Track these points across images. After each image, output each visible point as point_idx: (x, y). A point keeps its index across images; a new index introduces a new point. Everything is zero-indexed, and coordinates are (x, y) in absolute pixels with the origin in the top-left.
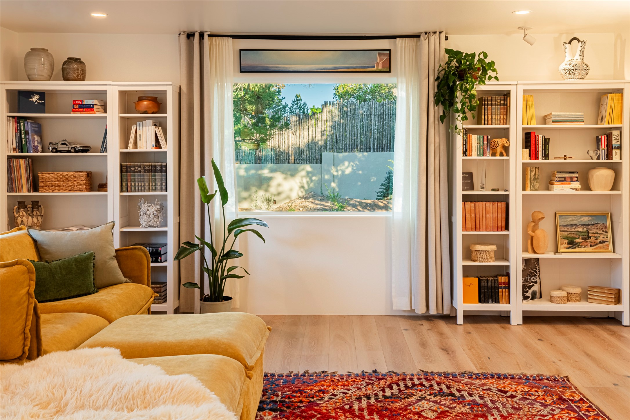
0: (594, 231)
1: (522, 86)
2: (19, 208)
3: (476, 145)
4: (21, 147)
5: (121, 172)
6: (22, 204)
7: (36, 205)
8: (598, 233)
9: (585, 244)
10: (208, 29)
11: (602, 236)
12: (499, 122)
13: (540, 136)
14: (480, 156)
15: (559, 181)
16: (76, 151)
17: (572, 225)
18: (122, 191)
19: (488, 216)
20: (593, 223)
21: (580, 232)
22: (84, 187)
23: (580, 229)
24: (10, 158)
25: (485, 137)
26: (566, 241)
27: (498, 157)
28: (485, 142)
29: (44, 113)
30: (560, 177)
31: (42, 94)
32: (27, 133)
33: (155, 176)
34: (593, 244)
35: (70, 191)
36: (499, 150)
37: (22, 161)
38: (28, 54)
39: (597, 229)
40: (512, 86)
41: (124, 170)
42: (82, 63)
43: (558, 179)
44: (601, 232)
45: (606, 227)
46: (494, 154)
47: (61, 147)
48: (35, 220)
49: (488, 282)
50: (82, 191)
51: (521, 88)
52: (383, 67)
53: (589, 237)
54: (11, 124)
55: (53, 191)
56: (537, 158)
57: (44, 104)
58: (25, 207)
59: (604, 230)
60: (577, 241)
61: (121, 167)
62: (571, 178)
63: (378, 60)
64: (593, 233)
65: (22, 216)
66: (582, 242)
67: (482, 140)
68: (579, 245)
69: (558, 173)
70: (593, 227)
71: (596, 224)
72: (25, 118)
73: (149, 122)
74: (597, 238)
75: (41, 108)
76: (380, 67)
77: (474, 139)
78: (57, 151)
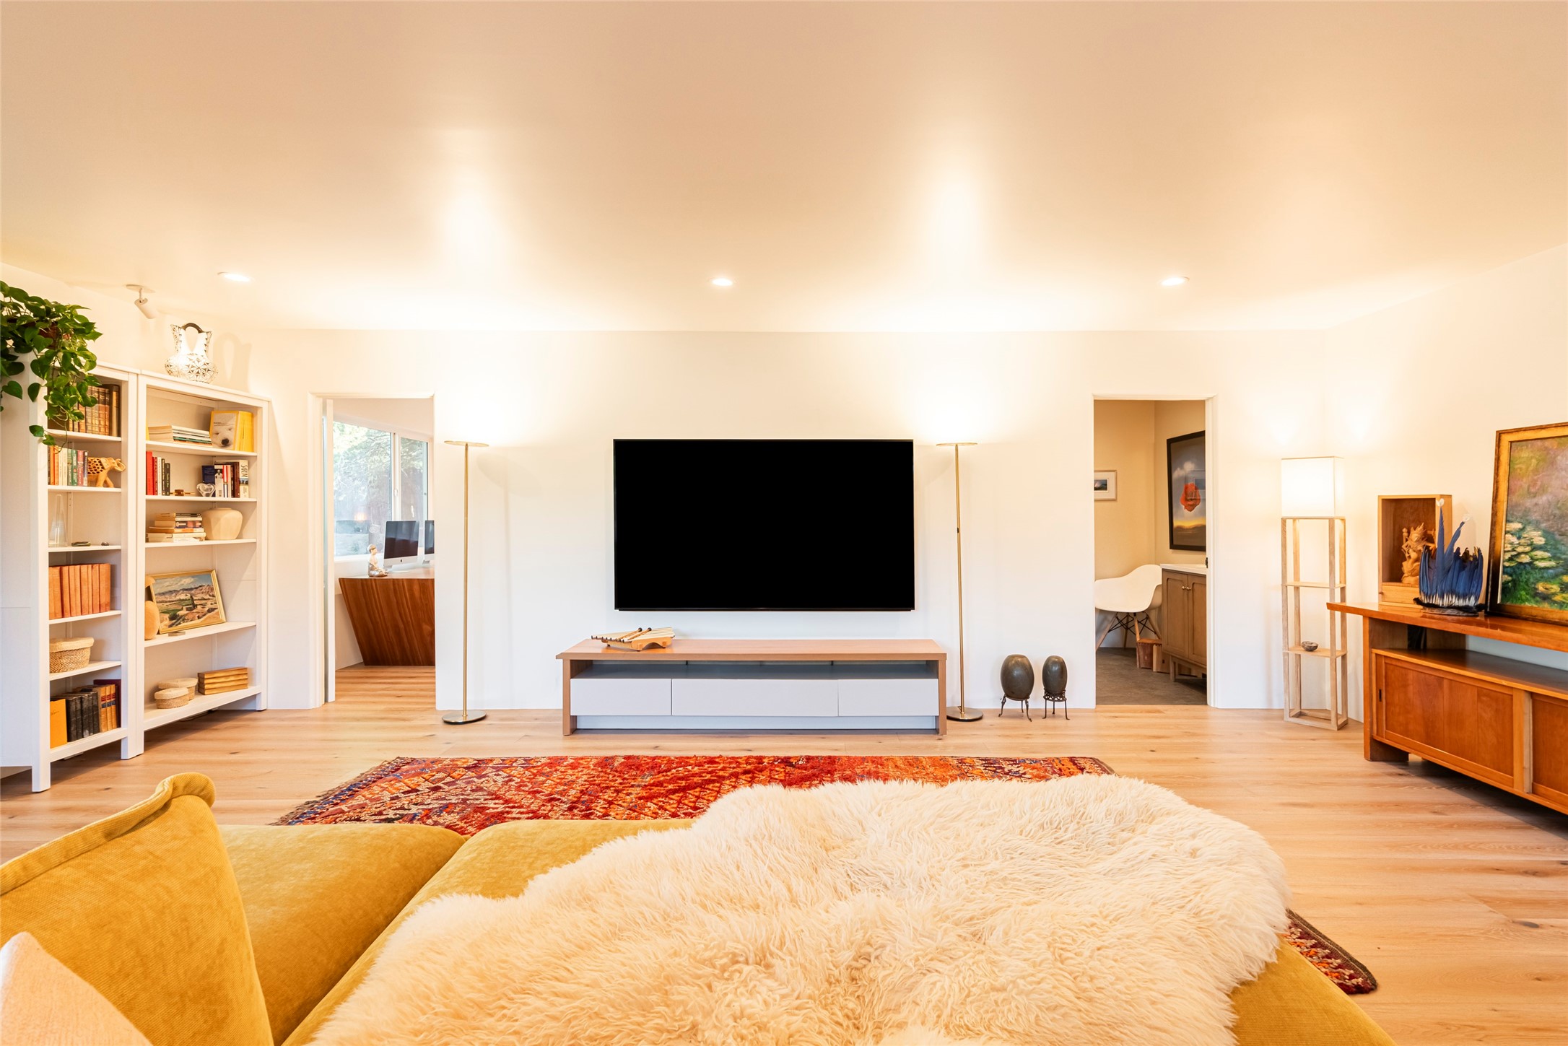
0: (200, 596)
1: (145, 378)
3: (66, 465)
8: (204, 599)
9: (190, 616)
11: (209, 602)
12: (97, 429)
13: (159, 459)
14: (73, 483)
15: (180, 527)
17: (171, 592)
19: (84, 588)
20: (197, 586)
21: (183, 600)
23: (183, 597)
25: (81, 453)
26: (167, 616)
27: (100, 489)
28: (81, 462)
30: (180, 522)
34: (200, 615)
36: (103, 476)
39: (203, 593)
40: (131, 376)
43: (178, 524)
44: (208, 597)
45: (212, 589)
46: (93, 482)
49: (81, 702)
51: (144, 382)
53: (195, 606)
56: (155, 492)
59: (211, 594)
60: (180, 613)
62: (194, 522)
64: (199, 600)
66: (187, 614)
67: (75, 458)
68: (183, 619)
69: (179, 515)
70: (198, 591)
71: (200, 586)
74: (204, 605)
77: (63, 454)
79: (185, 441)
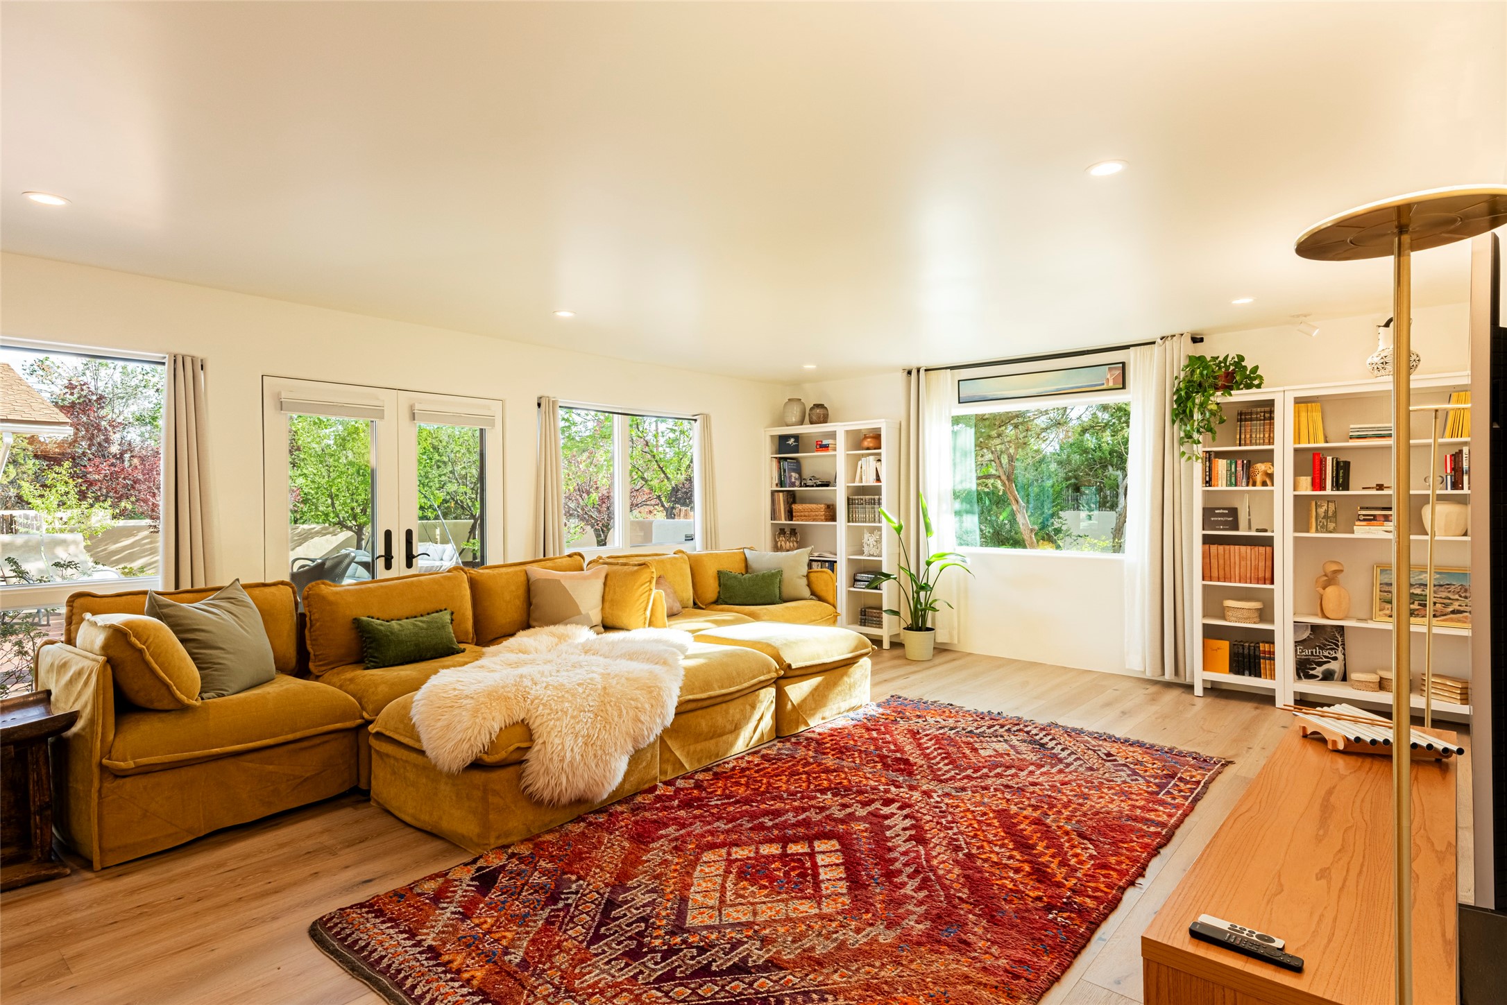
0: (1444, 594)
1: (1291, 392)
2: (779, 534)
3: (1225, 472)
4: (781, 483)
5: (848, 504)
6: (782, 531)
7: (793, 532)
9: (1424, 613)
10: (924, 364)
11: (1457, 603)
12: (1262, 441)
13: (1330, 458)
14: (1231, 485)
15: (1364, 520)
16: (818, 486)
18: (849, 521)
19: (1243, 563)
21: (1417, 594)
22: (823, 517)
24: (773, 492)
25: (1239, 462)
28: (1239, 469)
29: (798, 452)
30: (1364, 515)
31: (796, 437)
32: (785, 471)
33: (874, 508)
35: (814, 520)
36: (1259, 478)
37: (781, 494)
38: (786, 403)
40: (1277, 394)
41: (850, 502)
42: (826, 408)
43: (1362, 518)
45: (1466, 591)
46: (1252, 484)
47: (809, 483)
48: (791, 544)
49: (1243, 649)
50: (822, 521)
51: (1291, 396)
52: (1114, 384)
54: (775, 463)
55: (802, 520)
56: (1324, 489)
57: (797, 446)
58: (785, 533)
61: (848, 499)
62: (1384, 517)
63: (1109, 376)
64: (1441, 598)
65: (782, 542)
66: (1417, 610)
67: (1233, 466)
69: (1362, 508)
70: (1442, 589)
71: (1448, 585)
72: (785, 459)
73: (872, 458)
74: (1447, 605)
75: (796, 449)
76: (1111, 384)
77: (1221, 465)
78: (807, 486)
79: (1365, 438)
